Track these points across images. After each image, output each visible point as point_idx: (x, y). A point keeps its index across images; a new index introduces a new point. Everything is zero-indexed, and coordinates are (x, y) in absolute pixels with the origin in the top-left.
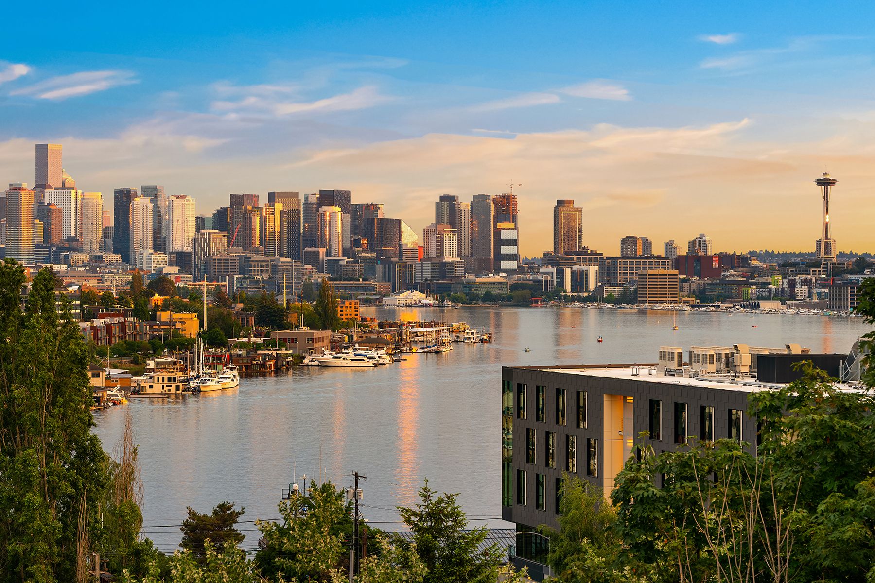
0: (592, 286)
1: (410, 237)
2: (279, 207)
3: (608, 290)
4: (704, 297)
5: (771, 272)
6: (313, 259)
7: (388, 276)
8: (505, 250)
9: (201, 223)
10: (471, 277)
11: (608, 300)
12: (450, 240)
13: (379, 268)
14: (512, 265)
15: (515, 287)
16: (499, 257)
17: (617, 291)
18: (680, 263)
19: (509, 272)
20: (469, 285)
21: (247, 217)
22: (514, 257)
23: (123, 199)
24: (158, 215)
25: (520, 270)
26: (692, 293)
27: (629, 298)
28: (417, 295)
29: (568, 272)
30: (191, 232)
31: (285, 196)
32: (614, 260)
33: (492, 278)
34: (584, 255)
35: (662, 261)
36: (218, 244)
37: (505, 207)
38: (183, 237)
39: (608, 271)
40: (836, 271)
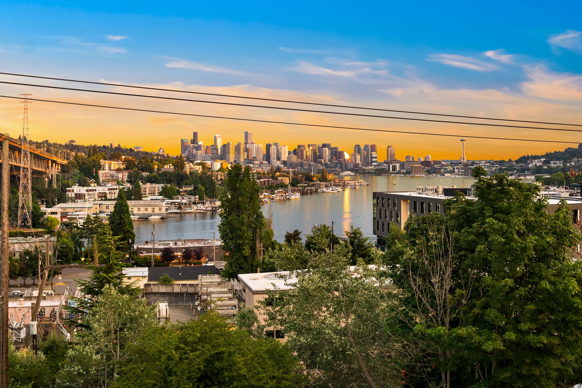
0: (398, 170)
1: (347, 156)
2: (311, 148)
3: (402, 171)
4: (429, 172)
5: (448, 165)
6: (320, 163)
7: (341, 167)
8: (373, 160)
9: (289, 153)
10: (364, 167)
11: (403, 173)
12: (358, 157)
13: (339, 165)
14: (376, 164)
15: (376, 170)
16: (372, 162)
17: (405, 171)
18: (422, 163)
19: (375, 166)
20: (364, 169)
21: (302, 151)
22: (376, 162)
23: (268, 146)
24: (278, 150)
25: (378, 165)
26: (426, 171)
27: (408, 173)
28: (349, 172)
29: (391, 166)
30: (287, 155)
31: (312, 145)
32: (404, 162)
33: (370, 167)
34: (395, 161)
35: (417, 163)
36: (294, 158)
37: (373, 148)
38: (285, 157)
39: (402, 165)
40: (466, 165)
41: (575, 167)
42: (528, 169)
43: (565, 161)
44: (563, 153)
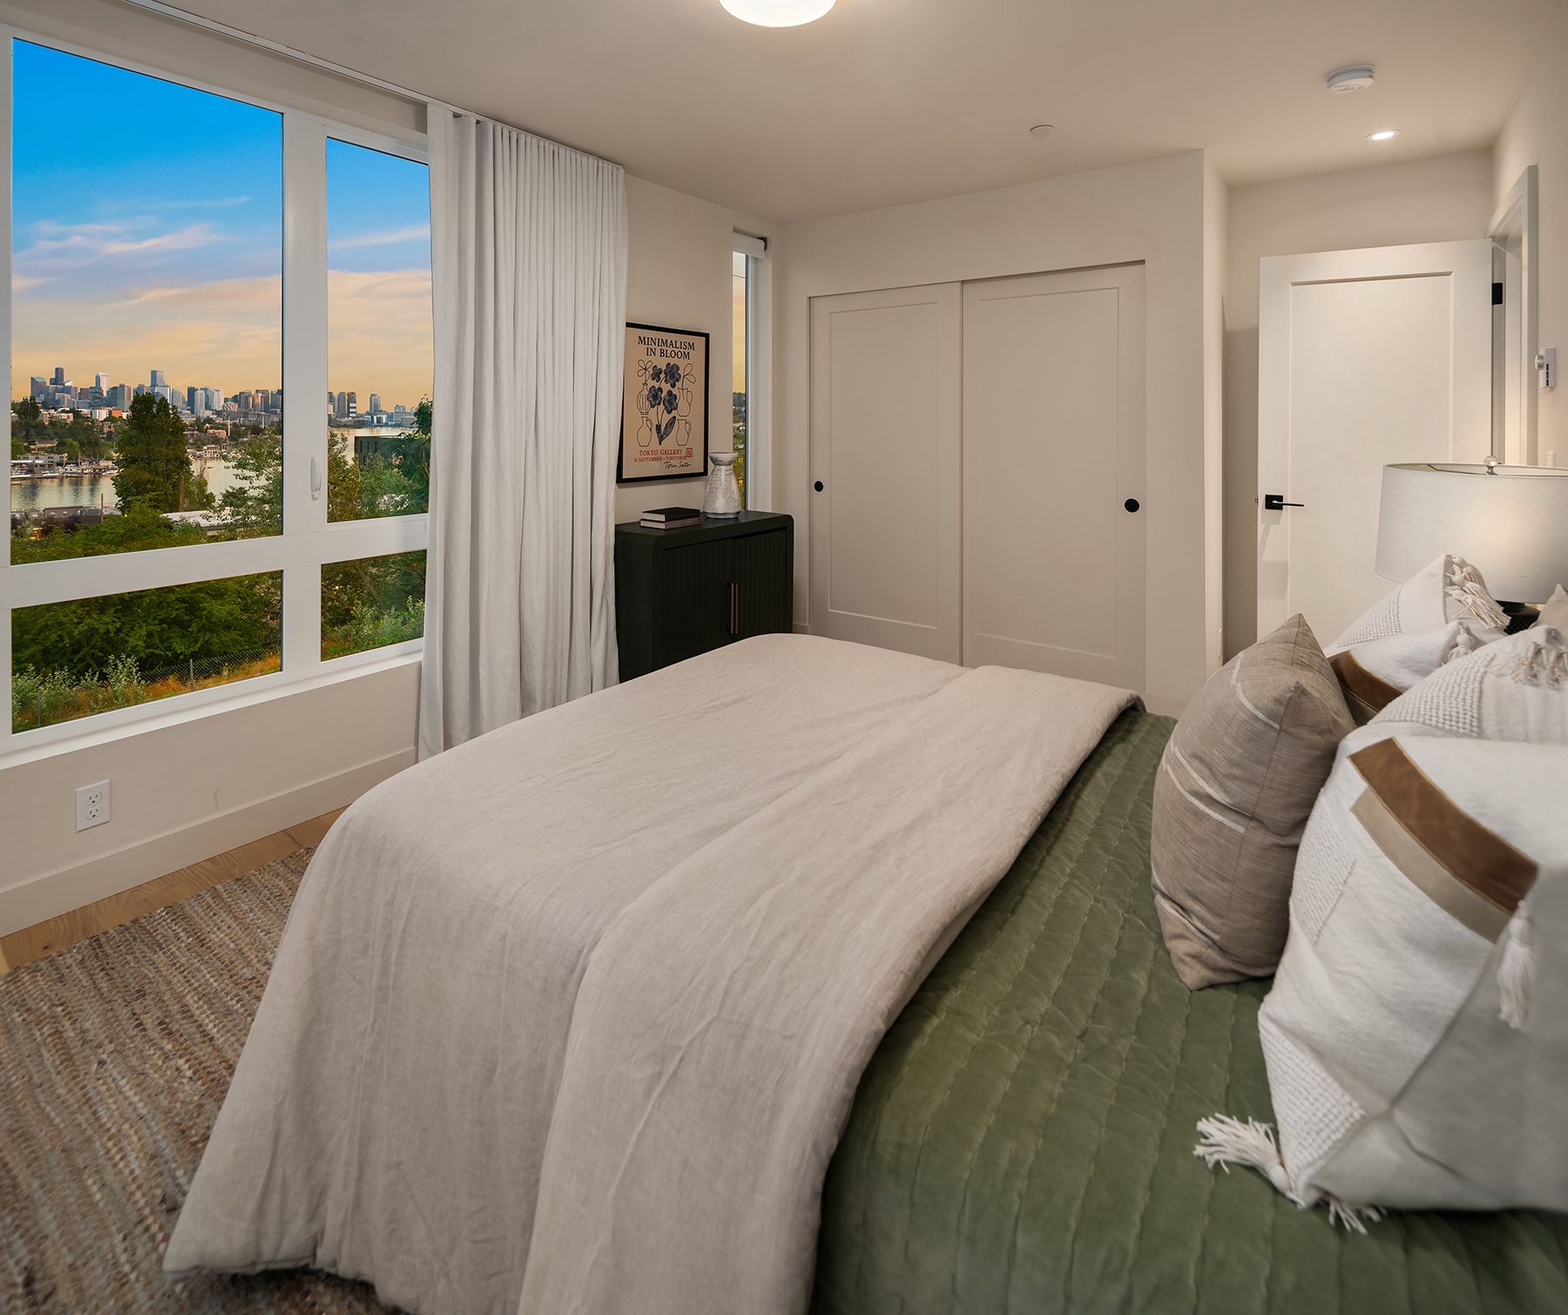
0: (384, 422)
2: (260, 395)
3: (390, 423)
8: (351, 410)
9: (226, 400)
10: (339, 419)
11: (391, 426)
14: (355, 415)
15: (354, 422)
16: (349, 413)
17: (393, 423)
19: (353, 417)
20: (338, 422)
21: (247, 398)
22: (355, 413)
23: (192, 391)
24: (207, 397)
25: (357, 417)
27: (398, 425)
29: (375, 417)
30: (222, 403)
31: (263, 392)
32: (392, 414)
33: (346, 419)
34: (381, 412)
35: (410, 414)
36: (234, 407)
37: (352, 397)
38: (218, 404)
39: (390, 417)
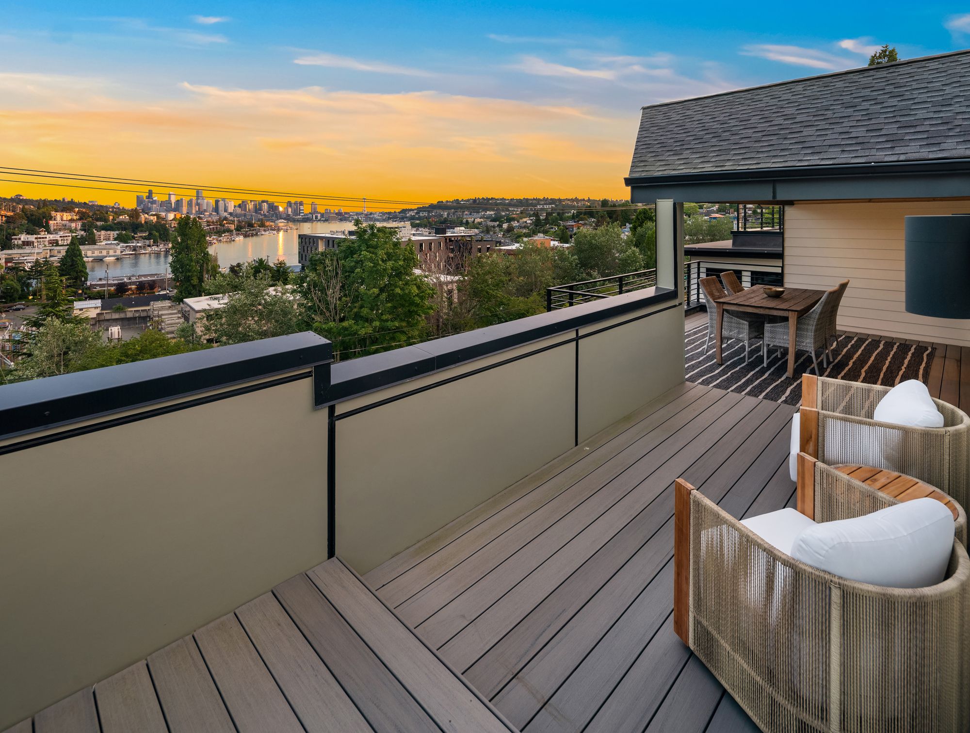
0: (319, 218)
1: (281, 209)
2: (253, 203)
3: (322, 219)
4: (341, 220)
5: (354, 215)
6: (260, 214)
7: (277, 217)
8: (301, 211)
9: (235, 206)
10: (294, 217)
11: (322, 221)
12: (290, 210)
13: (275, 215)
14: (303, 214)
15: (303, 219)
16: (300, 213)
17: (324, 219)
18: (336, 214)
19: (302, 216)
20: (294, 218)
21: (246, 205)
22: (303, 213)
23: (217, 202)
24: (225, 205)
25: (304, 215)
26: (339, 219)
27: (326, 220)
28: (283, 220)
29: (314, 216)
30: (233, 208)
31: (254, 201)
32: (323, 213)
33: (298, 217)
34: (317, 212)
35: (333, 213)
36: (239, 211)
37: (301, 204)
38: (231, 209)
39: (322, 215)
40: (366, 215)
41: (435, 216)
42: (406, 217)
43: (429, 212)
44: (428, 208)
